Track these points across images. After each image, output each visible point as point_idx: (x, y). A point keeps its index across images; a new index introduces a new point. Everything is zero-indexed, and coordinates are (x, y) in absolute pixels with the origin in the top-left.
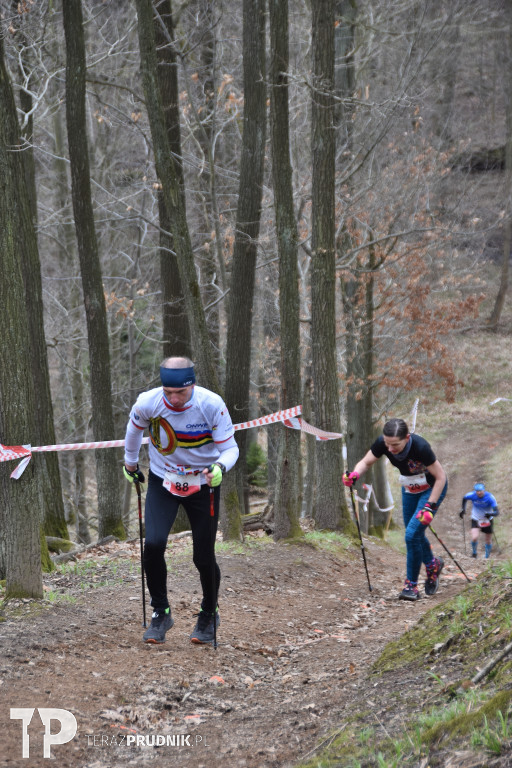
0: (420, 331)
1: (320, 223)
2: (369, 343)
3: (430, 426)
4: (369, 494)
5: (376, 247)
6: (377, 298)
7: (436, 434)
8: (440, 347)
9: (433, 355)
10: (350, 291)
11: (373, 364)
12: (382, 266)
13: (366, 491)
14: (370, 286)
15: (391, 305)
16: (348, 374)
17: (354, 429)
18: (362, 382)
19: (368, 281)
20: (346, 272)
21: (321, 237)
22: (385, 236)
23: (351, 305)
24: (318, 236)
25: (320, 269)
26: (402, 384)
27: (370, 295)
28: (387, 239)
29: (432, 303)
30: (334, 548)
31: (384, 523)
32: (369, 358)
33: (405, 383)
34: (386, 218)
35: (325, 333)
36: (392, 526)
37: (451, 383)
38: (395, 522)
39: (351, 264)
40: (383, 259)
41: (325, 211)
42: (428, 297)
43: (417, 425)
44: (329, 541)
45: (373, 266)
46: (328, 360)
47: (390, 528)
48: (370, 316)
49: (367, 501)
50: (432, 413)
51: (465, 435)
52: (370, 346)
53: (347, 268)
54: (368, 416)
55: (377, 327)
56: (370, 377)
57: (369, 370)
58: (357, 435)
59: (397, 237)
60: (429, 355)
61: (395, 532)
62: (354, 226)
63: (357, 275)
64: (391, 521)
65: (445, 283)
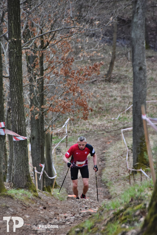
0: (69, 82)
1: (13, 24)
2: (42, 88)
3: (76, 132)
4: (43, 169)
5: (44, 37)
6: (46, 64)
8: (80, 90)
9: (76, 94)
10: (31, 61)
11: (44, 100)
12: (48, 47)
13: (41, 167)
14: (42, 58)
15: (53, 68)
16: (31, 106)
17: (35, 134)
18: (38, 109)
19: (41, 55)
20: (29, 50)
21: (13, 32)
22: (49, 31)
23: (31, 68)
25: (13, 49)
26: (59, 110)
27: (42, 63)
28: (50, 33)
29: (75, 67)
30: (23, 198)
31: (52, 185)
32: (42, 96)
33: (61, 110)
34: (49, 21)
35: (17, 83)
36: (56, 186)
37: (86, 109)
38: (58, 184)
39: (31, 46)
40: (48, 43)
41: (15, 18)
42: (73, 64)
43: (69, 132)
44: (20, 194)
45: (43, 47)
46: (19, 98)
48: (42, 74)
49: (42, 173)
50: (77, 125)
51: (94, 137)
52: (42, 90)
53: (29, 48)
54: (42, 128)
55: (46, 80)
56: (42, 107)
57: (42, 103)
58: (36, 138)
59: (55, 31)
60: (74, 94)
61: (57, 189)
62: (32, 25)
63: (35, 52)
64: (55, 183)
65: (82, 55)
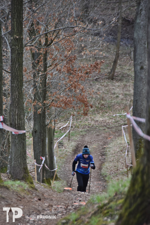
0: (71, 79)
1: (15, 23)
2: (44, 83)
3: (78, 127)
4: (43, 162)
5: (49, 36)
6: (49, 61)
7: (81, 132)
8: (81, 87)
9: (78, 91)
10: (35, 57)
11: (47, 95)
12: (52, 44)
13: (42, 160)
14: (45, 55)
15: (56, 65)
16: (34, 100)
17: (37, 128)
18: (41, 104)
19: (45, 52)
20: (33, 47)
21: (16, 30)
22: (53, 29)
23: (35, 65)
24: (14, 29)
25: (15, 46)
26: (61, 106)
27: (45, 59)
28: (55, 31)
29: (78, 64)
30: (19, 189)
31: (52, 177)
32: (45, 92)
33: (63, 105)
35: (18, 79)
36: (57, 179)
37: (86, 106)
38: (58, 176)
39: (35, 44)
40: (52, 41)
41: (17, 16)
42: (76, 61)
43: (72, 127)
44: (17, 185)
45: (47, 45)
46: (19, 93)
47: (55, 180)
48: (45, 70)
49: (42, 165)
50: (80, 121)
51: (96, 133)
52: (45, 86)
53: (33, 46)
54: (44, 122)
55: (49, 76)
56: (45, 102)
57: (45, 98)
58: (39, 131)
59: (59, 30)
60: (75, 91)
61: (58, 182)
63: (39, 50)
64: (56, 175)
65: (84, 54)
